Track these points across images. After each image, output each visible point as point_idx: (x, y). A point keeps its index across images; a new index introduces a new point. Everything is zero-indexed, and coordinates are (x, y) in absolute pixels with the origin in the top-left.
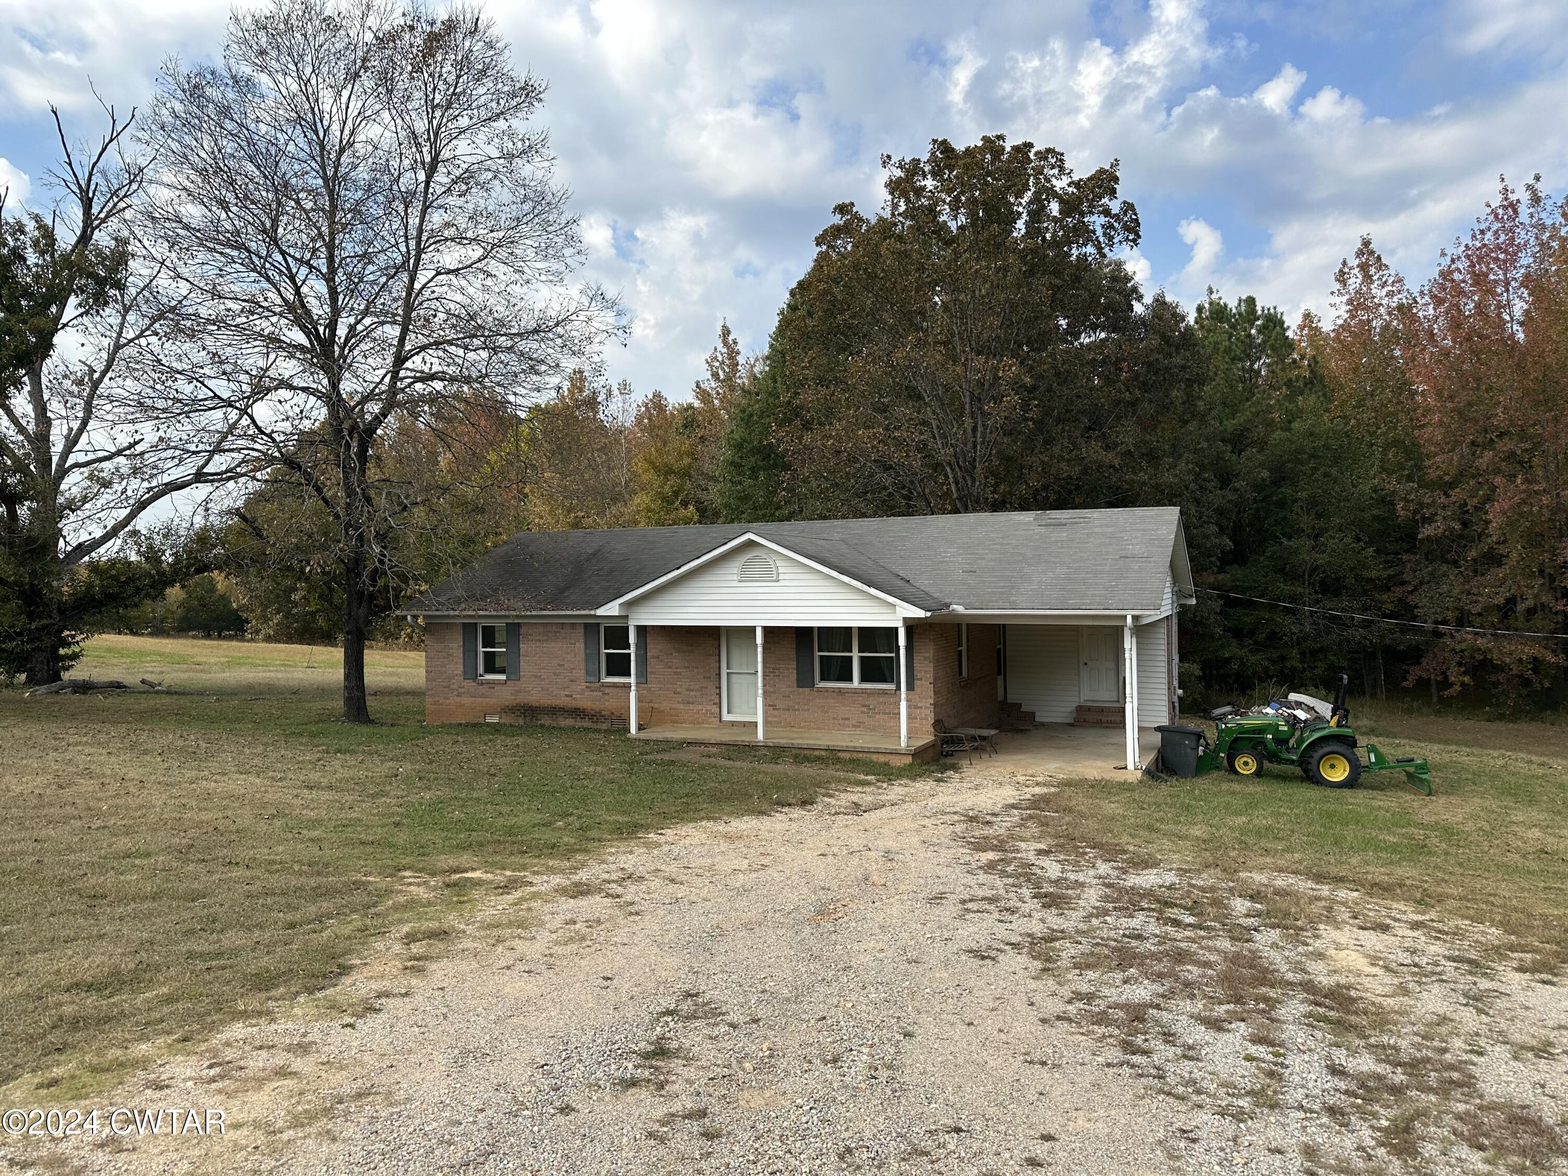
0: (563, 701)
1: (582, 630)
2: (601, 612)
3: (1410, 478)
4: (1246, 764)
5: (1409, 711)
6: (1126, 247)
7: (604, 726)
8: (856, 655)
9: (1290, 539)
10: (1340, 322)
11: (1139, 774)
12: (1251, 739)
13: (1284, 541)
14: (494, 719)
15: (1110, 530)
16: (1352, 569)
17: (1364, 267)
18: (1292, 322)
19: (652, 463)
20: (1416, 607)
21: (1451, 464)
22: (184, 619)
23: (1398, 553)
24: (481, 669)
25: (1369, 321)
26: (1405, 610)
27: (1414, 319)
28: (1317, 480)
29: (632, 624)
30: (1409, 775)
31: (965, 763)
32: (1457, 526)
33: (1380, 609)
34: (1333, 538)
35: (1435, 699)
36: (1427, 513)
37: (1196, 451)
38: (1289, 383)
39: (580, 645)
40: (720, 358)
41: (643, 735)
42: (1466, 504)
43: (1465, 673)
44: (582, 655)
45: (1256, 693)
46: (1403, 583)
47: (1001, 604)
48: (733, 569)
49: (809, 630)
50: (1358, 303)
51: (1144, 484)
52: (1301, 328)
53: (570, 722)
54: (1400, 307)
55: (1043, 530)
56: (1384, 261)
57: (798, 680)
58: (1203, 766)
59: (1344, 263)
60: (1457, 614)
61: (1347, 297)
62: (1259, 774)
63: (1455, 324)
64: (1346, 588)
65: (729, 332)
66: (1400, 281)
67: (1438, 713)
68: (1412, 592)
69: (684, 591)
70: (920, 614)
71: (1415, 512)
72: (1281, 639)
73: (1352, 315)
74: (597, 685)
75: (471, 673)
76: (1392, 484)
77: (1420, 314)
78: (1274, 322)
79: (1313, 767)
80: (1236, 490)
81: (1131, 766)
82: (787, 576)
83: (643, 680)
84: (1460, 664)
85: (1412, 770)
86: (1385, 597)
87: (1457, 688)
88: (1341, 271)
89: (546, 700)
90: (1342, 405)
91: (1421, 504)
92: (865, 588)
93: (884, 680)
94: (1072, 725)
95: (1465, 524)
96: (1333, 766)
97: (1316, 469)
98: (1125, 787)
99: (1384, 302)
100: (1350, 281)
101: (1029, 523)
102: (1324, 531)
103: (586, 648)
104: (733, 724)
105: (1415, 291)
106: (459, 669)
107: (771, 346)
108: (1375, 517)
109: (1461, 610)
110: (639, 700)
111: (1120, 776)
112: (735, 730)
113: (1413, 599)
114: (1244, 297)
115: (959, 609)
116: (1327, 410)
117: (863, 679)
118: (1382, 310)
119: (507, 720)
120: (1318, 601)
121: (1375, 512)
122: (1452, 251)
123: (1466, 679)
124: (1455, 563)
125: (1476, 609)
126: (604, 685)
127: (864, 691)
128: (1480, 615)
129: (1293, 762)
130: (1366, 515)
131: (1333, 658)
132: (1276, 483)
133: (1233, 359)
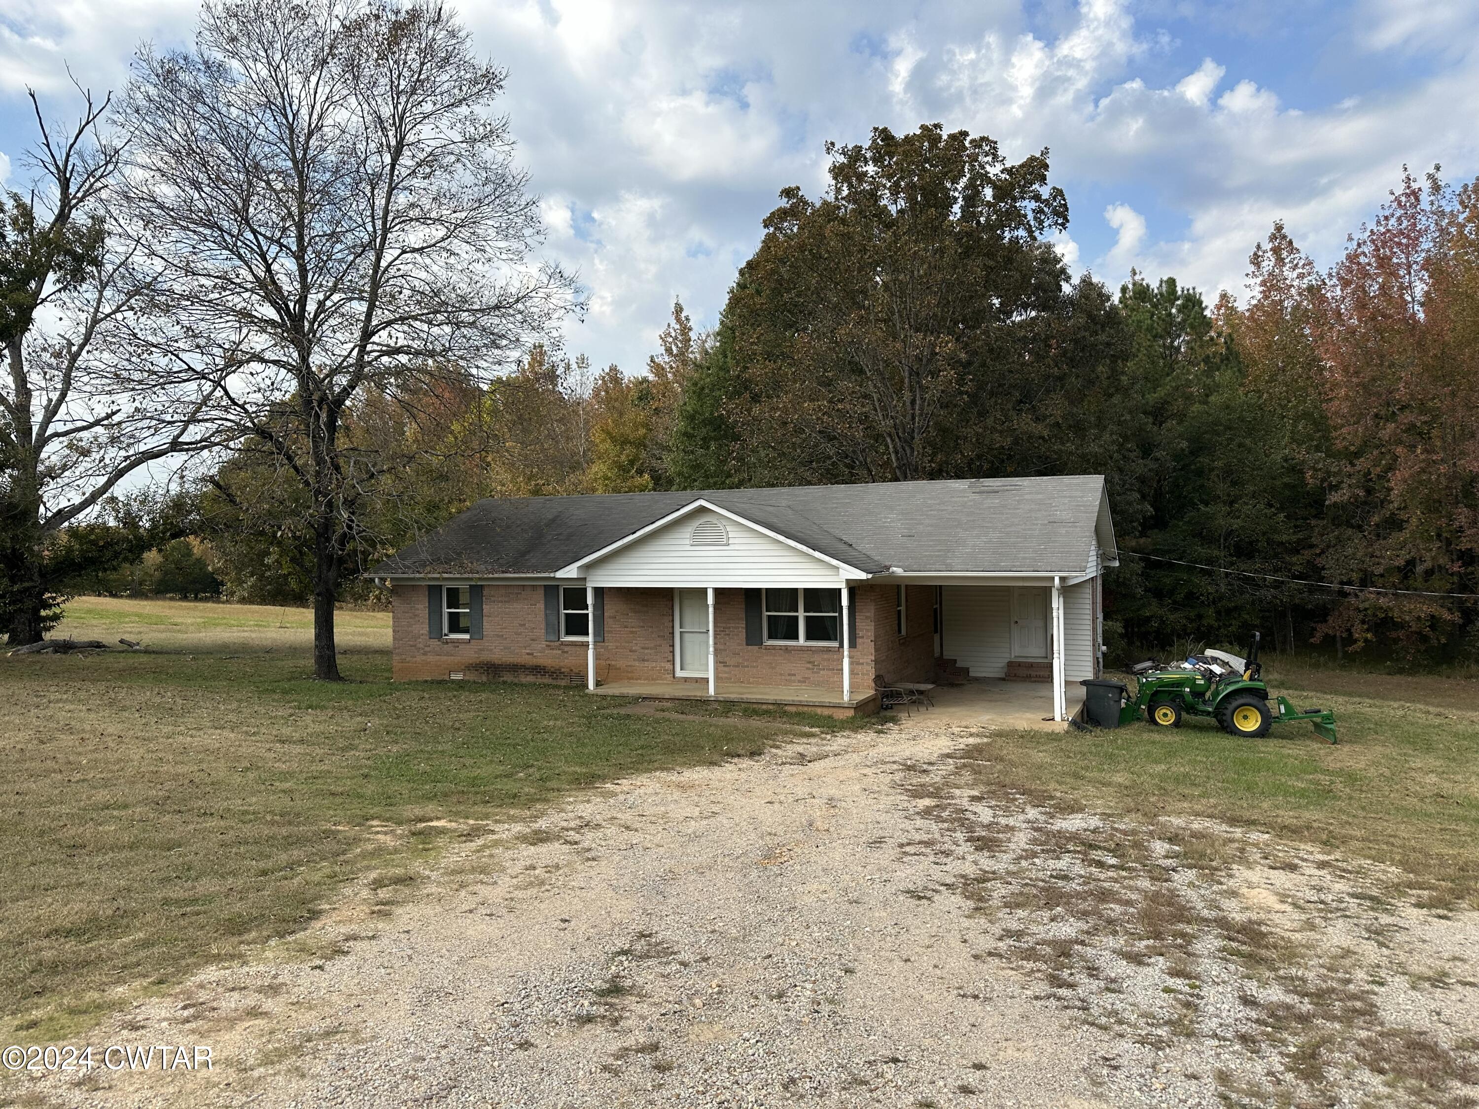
0: (524, 659)
1: (542, 592)
2: (560, 574)
3: (1318, 449)
4: (1165, 715)
5: (1316, 666)
6: (1055, 230)
7: (563, 683)
8: (801, 615)
9: (1207, 504)
10: (1254, 302)
11: (1066, 725)
12: (1170, 692)
13: (1202, 507)
14: (458, 677)
15: (1040, 496)
16: (1264, 534)
17: (1276, 251)
18: (1210, 302)
19: (608, 433)
20: (1323, 568)
21: (1356, 435)
22: (161, 582)
23: (1306, 518)
24: (446, 630)
25: (1281, 302)
26: (1314, 572)
27: (1323, 299)
28: (1232, 450)
29: (590, 585)
30: (1316, 725)
31: (903, 715)
32: (1362, 493)
33: (1290, 570)
34: (1246, 504)
35: (1340, 655)
36: (1334, 480)
37: (1120, 423)
38: (1207, 359)
39: (541, 606)
40: (673, 334)
41: (601, 691)
42: (1369, 473)
43: (1368, 630)
44: (541, 617)
45: (1175, 649)
46: (1312, 546)
47: (938, 567)
48: (686, 534)
49: (758, 591)
50: (1271, 284)
51: (1071, 453)
52: (1218, 307)
53: (530, 679)
54: (1310, 288)
55: (977, 497)
56: (1295, 245)
57: (747, 638)
58: (1126, 718)
59: (1259, 247)
60: (1361, 575)
61: (1261, 278)
62: (1177, 724)
63: (1361, 304)
64: (1259, 551)
65: (681, 310)
66: (1310, 263)
67: (1343, 667)
68: (1320, 555)
69: (639, 554)
70: (863, 576)
71: (1323, 480)
72: (1198, 598)
73: (1266, 296)
74: (557, 644)
75: (436, 633)
76: (1301, 454)
77: (1328, 295)
78: (1193, 302)
79: (1227, 718)
80: (1157, 460)
81: (1058, 718)
82: (736, 541)
83: (601, 639)
84: (1363, 622)
85: (1318, 720)
86: (1294, 559)
87: (1361, 644)
88: (1255, 254)
89: (508, 658)
90: (1255, 380)
91: (1328, 473)
92: (811, 551)
93: (828, 638)
94: (1003, 679)
95: (1369, 492)
96: (1245, 717)
97: (1231, 439)
98: (1052, 737)
99: (1295, 283)
100: (1264, 264)
101: (964, 490)
102: (1238, 498)
103: (547, 608)
104: (686, 680)
105: (1324, 273)
106: (424, 629)
107: (722, 323)
108: (1286, 485)
109: (1365, 571)
110: (597, 657)
111: (1048, 727)
112: (687, 686)
113: (1320, 561)
114: (1165, 279)
115: (898, 571)
116: (1242, 385)
117: (809, 637)
118: (1293, 291)
119: (471, 677)
120: (1232, 564)
121: (1286, 480)
122: (1358, 236)
123: (1369, 636)
124: (1360, 528)
125: (1379, 570)
126: (563, 643)
127: (809, 649)
128: (1382, 576)
129: (1209, 713)
130: (1278, 483)
131: (1246, 616)
132: (1195, 452)
133: (1155, 337)
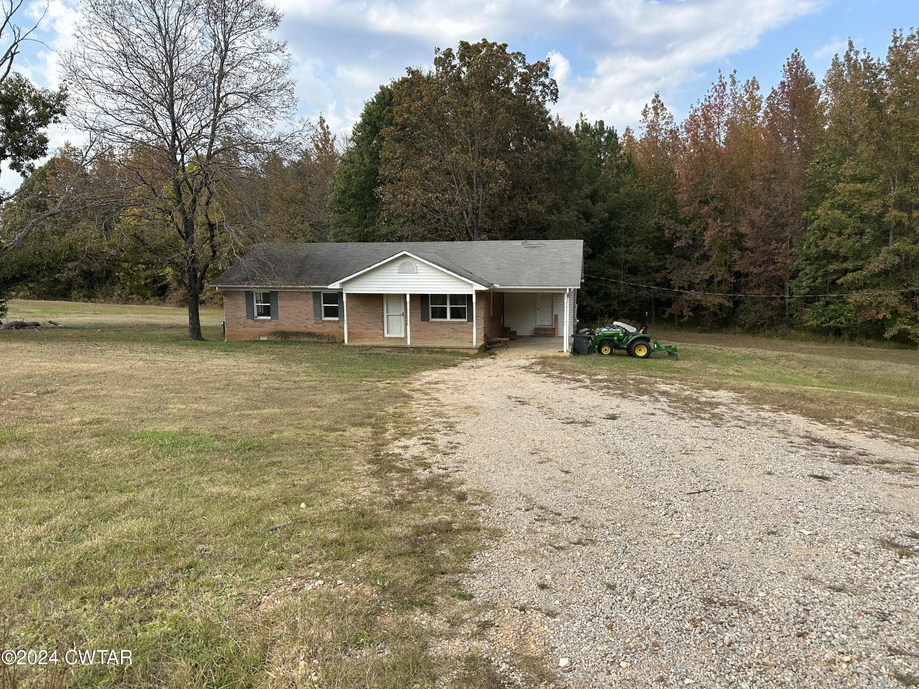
0: (302, 329)
1: (311, 295)
2: (330, 287)
3: (671, 218)
4: (606, 350)
5: (665, 329)
7: (324, 341)
8: (448, 307)
9: (616, 247)
10: (643, 136)
11: (569, 354)
12: (608, 340)
13: (613, 248)
14: (265, 338)
15: (556, 250)
16: (643, 262)
17: (655, 108)
18: (620, 134)
20: (671, 280)
21: (690, 211)
23: (663, 254)
24: (256, 315)
25: (657, 137)
26: (667, 283)
27: (677, 138)
28: (630, 218)
29: (344, 292)
30: (669, 353)
31: (497, 352)
32: (691, 242)
33: (655, 281)
34: (636, 247)
35: (677, 323)
36: (678, 235)
37: (577, 205)
38: (618, 167)
39: (311, 302)
40: (319, 136)
41: (352, 344)
42: (695, 231)
43: (690, 311)
44: (311, 307)
45: (598, 322)
46: (666, 269)
47: (515, 284)
48: (396, 267)
49: (427, 295)
50: (653, 127)
52: (624, 136)
53: (306, 339)
54: (671, 131)
55: (526, 249)
56: (665, 106)
57: (422, 318)
58: (590, 351)
59: (646, 106)
60: (688, 283)
61: (647, 123)
62: (611, 354)
63: (695, 143)
64: (640, 271)
65: (324, 121)
66: (672, 117)
67: (678, 330)
68: (669, 273)
69: (371, 277)
70: (484, 288)
71: (673, 234)
72: (610, 296)
73: (649, 133)
74: (320, 321)
75: (250, 315)
76: (663, 221)
77: (680, 137)
78: (612, 134)
79: (632, 350)
80: (593, 223)
81: (565, 351)
82: (421, 271)
84: (688, 307)
85: (670, 351)
86: (657, 275)
87: (687, 318)
88: (645, 110)
89: (293, 329)
90: (642, 179)
91: (676, 231)
92: (459, 277)
93: (464, 317)
94: (533, 336)
95: (694, 240)
96: (640, 350)
97: (629, 213)
98: (565, 358)
99: (664, 127)
100: (649, 116)
101: (520, 246)
102: (631, 244)
103: (314, 304)
104: (390, 338)
105: (678, 125)
106: (244, 314)
108: (655, 236)
109: (690, 281)
111: (561, 355)
112: (391, 341)
113: (670, 277)
114: (598, 121)
115: (497, 286)
116: (636, 182)
117: (452, 317)
118: (663, 131)
119: (272, 338)
120: (627, 278)
121: (655, 234)
122: (696, 106)
123: (691, 314)
124: (689, 259)
125: (697, 281)
126: (324, 321)
127: (452, 322)
128: (698, 284)
129: (624, 349)
130: (651, 236)
131: (632, 305)
132: (611, 219)
133: (593, 154)
